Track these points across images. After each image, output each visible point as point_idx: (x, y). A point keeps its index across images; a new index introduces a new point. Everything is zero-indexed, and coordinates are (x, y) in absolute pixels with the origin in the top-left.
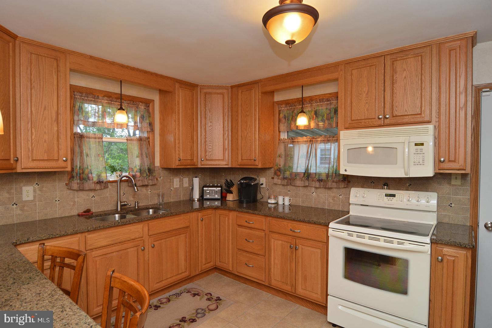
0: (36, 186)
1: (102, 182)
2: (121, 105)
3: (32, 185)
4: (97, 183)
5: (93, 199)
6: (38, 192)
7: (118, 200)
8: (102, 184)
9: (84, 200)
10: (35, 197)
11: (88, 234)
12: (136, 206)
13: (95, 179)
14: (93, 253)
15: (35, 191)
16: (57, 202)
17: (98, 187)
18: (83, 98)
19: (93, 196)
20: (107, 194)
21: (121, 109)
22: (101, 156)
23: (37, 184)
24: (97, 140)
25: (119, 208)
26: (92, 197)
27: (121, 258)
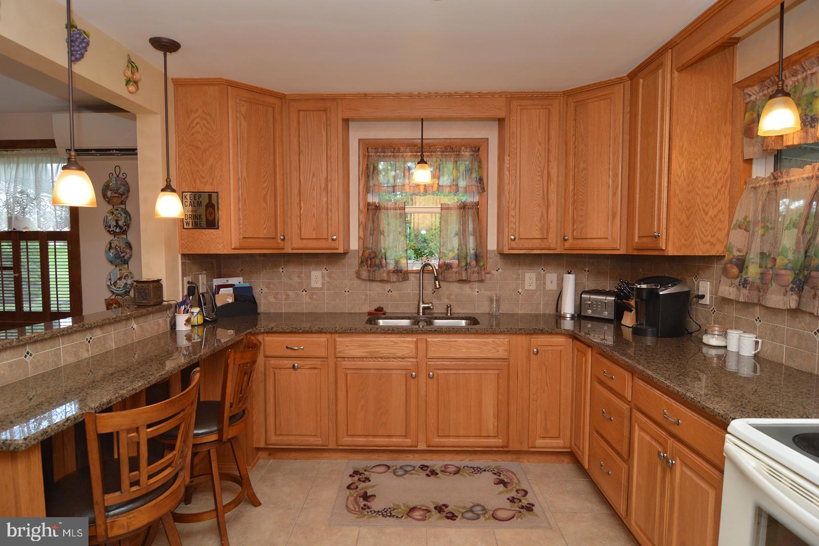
0: (325, 272)
1: (401, 271)
2: (422, 156)
3: (320, 270)
4: (394, 272)
5: (390, 294)
6: (327, 279)
7: (420, 300)
8: (401, 274)
9: (378, 294)
10: (323, 284)
11: (339, 337)
12: (448, 312)
13: (391, 267)
14: (345, 363)
15: (323, 277)
16: (347, 293)
17: (394, 278)
18: (378, 154)
19: (390, 290)
20: (409, 289)
21: (422, 162)
22: (402, 234)
23: (325, 269)
24: (398, 212)
25: (421, 312)
26: (388, 292)
27: (380, 380)
